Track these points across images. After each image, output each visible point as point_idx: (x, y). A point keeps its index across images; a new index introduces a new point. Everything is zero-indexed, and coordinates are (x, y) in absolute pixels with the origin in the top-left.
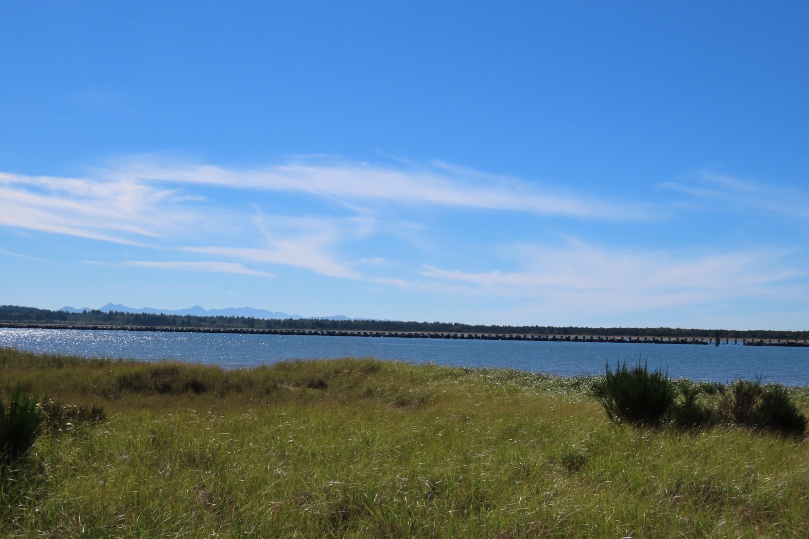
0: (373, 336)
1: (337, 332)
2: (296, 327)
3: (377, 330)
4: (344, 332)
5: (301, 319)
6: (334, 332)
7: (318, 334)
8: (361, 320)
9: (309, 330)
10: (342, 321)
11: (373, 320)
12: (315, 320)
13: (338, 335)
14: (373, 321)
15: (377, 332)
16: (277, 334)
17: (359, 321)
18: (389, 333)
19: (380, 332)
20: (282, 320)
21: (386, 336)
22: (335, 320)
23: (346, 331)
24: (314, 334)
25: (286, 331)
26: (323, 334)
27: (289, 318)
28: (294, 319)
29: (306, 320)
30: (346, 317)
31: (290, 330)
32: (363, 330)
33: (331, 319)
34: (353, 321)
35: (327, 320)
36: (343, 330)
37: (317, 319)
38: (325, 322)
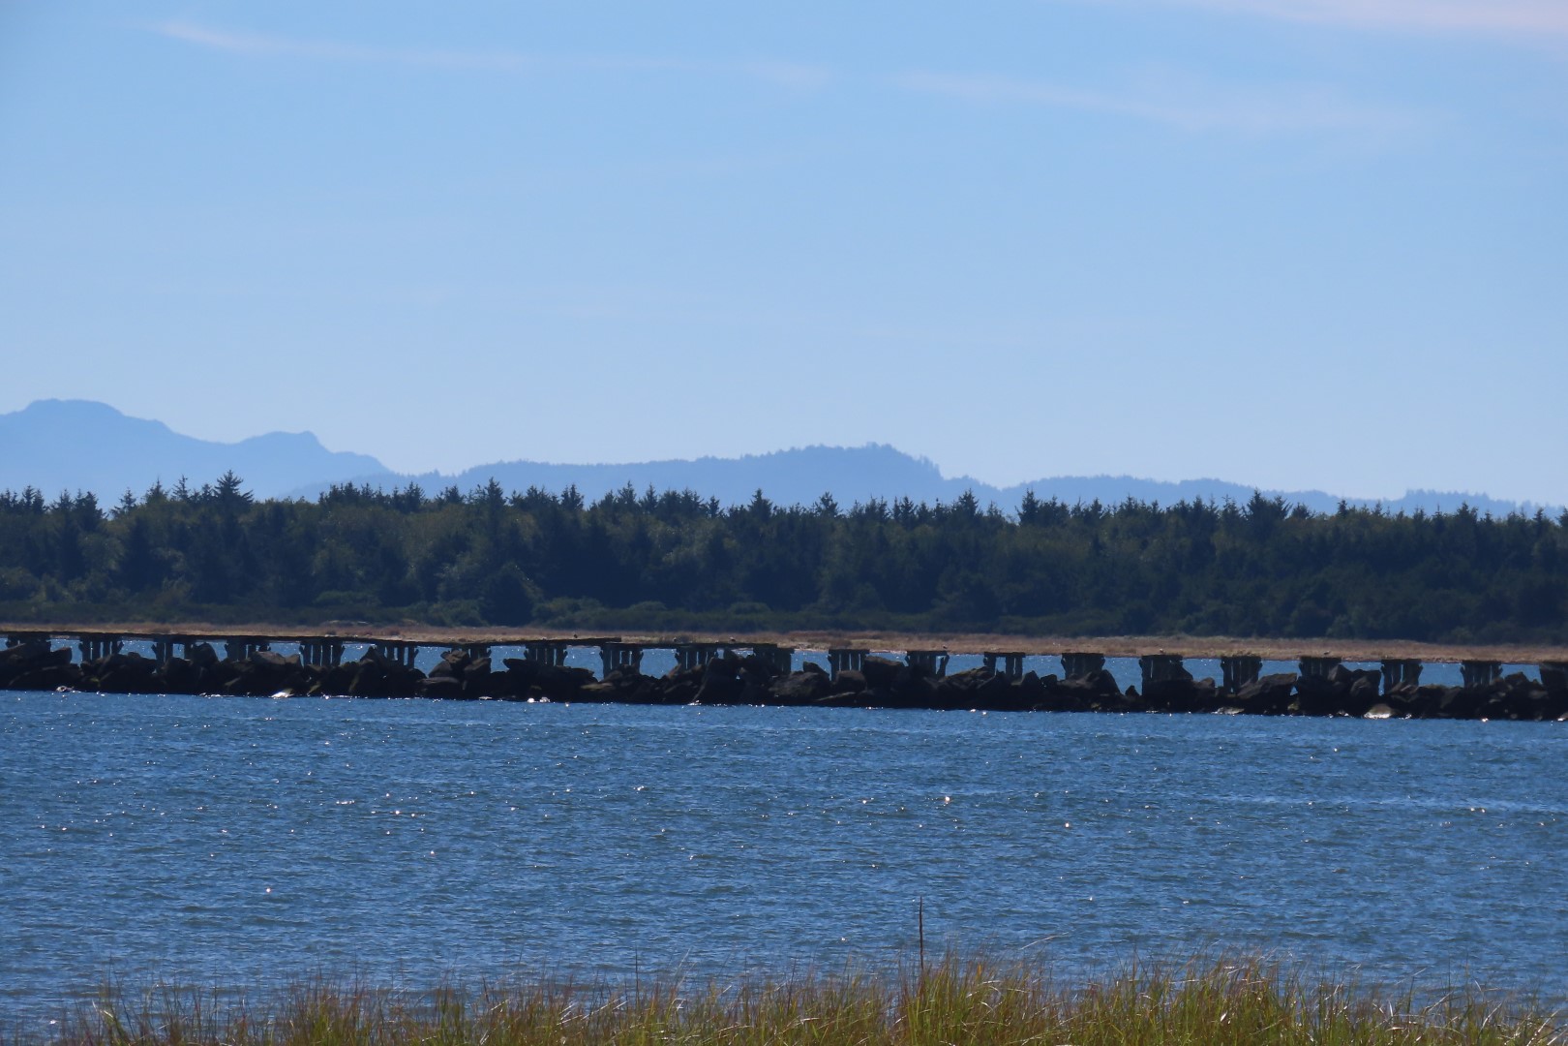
0: (1271, 700)
1: (809, 652)
2: (296, 601)
3: (1312, 628)
4: (895, 651)
5: (344, 498)
6: (773, 661)
7: (570, 687)
8: (1111, 501)
9: (453, 636)
10: (875, 512)
11: (1258, 504)
12: (534, 502)
13: (818, 691)
14: (1266, 512)
15: (1317, 649)
16: (46, 684)
17: (1091, 517)
18: (1471, 669)
19: (1358, 656)
20: (108, 504)
21: (1428, 704)
22: (782, 499)
23: (929, 645)
24: (517, 683)
25: (164, 642)
26: (632, 689)
27: (202, 480)
28: (262, 488)
29: (410, 502)
30: (925, 470)
31: (218, 637)
32: (1139, 625)
33: (734, 498)
34: (1011, 511)
35: (679, 508)
36: (883, 628)
37: (555, 490)
38: (657, 529)
